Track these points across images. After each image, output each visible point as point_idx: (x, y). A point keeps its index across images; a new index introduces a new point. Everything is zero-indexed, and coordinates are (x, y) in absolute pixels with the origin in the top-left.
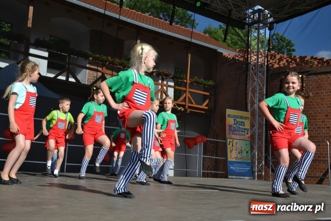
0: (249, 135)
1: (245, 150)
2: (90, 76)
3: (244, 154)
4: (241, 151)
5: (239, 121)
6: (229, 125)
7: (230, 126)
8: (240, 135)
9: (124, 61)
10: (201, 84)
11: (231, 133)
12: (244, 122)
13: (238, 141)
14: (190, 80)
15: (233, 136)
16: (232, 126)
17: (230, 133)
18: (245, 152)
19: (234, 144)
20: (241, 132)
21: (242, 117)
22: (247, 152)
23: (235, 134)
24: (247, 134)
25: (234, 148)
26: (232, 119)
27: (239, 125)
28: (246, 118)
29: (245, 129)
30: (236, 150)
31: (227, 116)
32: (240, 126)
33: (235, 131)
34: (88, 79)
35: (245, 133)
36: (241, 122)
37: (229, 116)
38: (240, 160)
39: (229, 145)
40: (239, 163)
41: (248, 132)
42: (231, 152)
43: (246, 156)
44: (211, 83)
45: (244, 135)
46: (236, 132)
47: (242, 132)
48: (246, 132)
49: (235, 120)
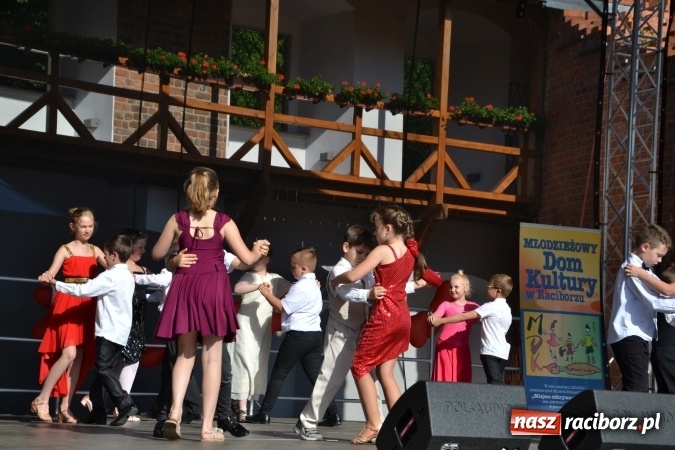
0: (596, 298)
1: (583, 343)
2: (124, 108)
3: (580, 355)
4: (569, 346)
5: (561, 258)
6: (529, 271)
7: (533, 274)
8: (564, 298)
9: (228, 64)
10: (488, 120)
11: (536, 295)
12: (578, 261)
13: (557, 317)
14: (449, 111)
15: (542, 303)
16: (538, 272)
17: (530, 295)
18: (582, 350)
19: (546, 327)
20: (567, 291)
21: (572, 243)
22: (589, 350)
23: (549, 297)
24: (590, 295)
25: (546, 338)
26: (541, 251)
27: (563, 269)
28: (585, 248)
29: (582, 280)
30: (551, 342)
31: (522, 243)
32: (566, 273)
33: (549, 286)
34: (118, 116)
35: (584, 294)
36: (570, 260)
37: (529, 243)
38: (564, 375)
39: (529, 328)
40: (561, 381)
41: (592, 289)
42: (535, 349)
43: (584, 360)
44: (523, 114)
45: (579, 299)
46: (551, 291)
47: (571, 289)
48: (586, 288)
49: (547, 255)
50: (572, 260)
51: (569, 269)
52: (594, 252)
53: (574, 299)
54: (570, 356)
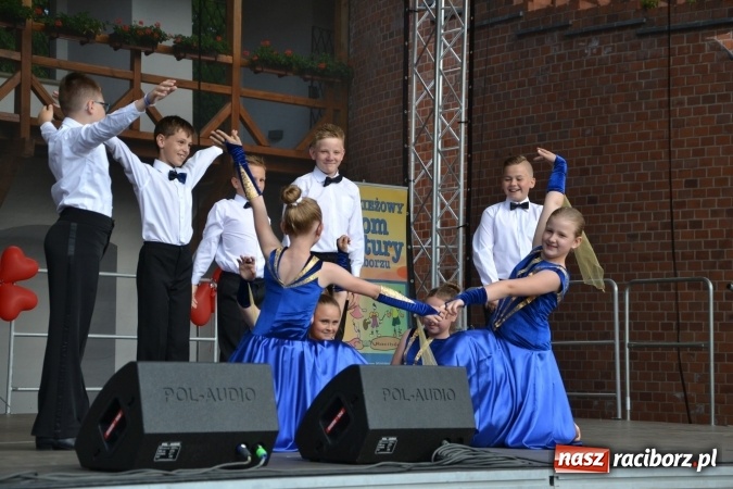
4: (374, 317)
21: (377, 202)
24: (396, 260)
28: (391, 207)
29: (387, 244)
35: (390, 258)
41: (398, 253)
43: (391, 333)
45: (385, 265)
47: (376, 254)
48: (392, 253)
50: (378, 221)
51: (374, 232)
52: (400, 212)
53: (379, 264)
54: (375, 330)
